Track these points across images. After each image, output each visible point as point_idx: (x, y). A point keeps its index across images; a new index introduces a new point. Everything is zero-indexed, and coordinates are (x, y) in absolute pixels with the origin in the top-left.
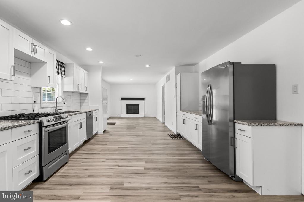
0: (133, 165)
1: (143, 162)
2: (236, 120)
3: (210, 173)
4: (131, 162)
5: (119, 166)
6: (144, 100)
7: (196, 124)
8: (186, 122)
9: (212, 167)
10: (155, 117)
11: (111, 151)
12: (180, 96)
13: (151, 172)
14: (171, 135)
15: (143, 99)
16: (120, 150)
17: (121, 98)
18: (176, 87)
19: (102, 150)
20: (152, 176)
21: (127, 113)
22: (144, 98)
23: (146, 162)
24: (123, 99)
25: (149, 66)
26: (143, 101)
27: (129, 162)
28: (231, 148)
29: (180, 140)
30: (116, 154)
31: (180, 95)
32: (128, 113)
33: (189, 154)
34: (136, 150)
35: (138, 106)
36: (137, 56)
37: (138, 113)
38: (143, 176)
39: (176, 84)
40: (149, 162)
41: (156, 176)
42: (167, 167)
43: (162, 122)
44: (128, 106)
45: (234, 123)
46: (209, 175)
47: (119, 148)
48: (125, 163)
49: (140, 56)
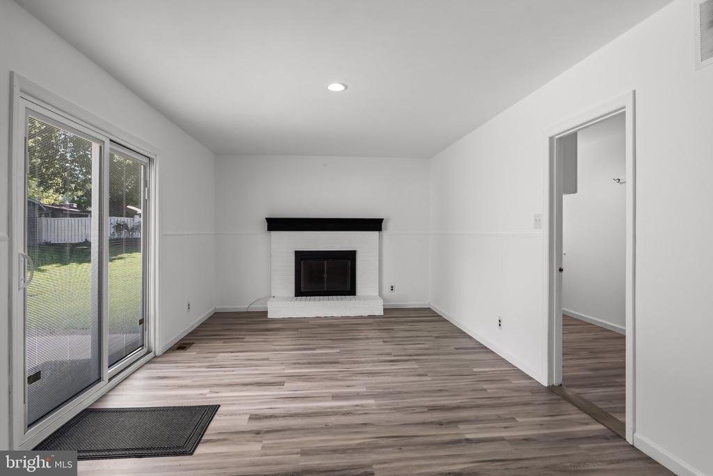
6: (380, 229)
15: (374, 225)
17: (267, 219)
21: (297, 295)
22: (382, 220)
24: (276, 224)
26: (375, 234)
32: (300, 292)
35: (351, 256)
37: (351, 291)
44: (301, 257)
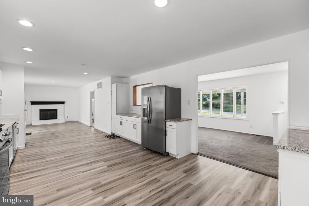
0: (94, 168)
1: (102, 162)
2: (167, 119)
3: (151, 156)
4: (91, 166)
5: (83, 172)
6: (64, 104)
7: (135, 125)
8: (123, 124)
9: (151, 152)
10: (77, 122)
11: (59, 162)
12: (116, 103)
13: (115, 167)
14: (108, 136)
16: (69, 159)
17: (31, 102)
18: (111, 95)
19: (45, 164)
20: (118, 169)
21: (40, 120)
22: (65, 102)
23: (104, 162)
24: (33, 103)
25: (87, 73)
27: (89, 166)
28: (164, 137)
29: (117, 139)
30: (67, 163)
31: (116, 101)
33: (131, 147)
34: (85, 155)
35: (56, 110)
36: (83, 65)
37: (56, 118)
38: (111, 172)
39: (111, 92)
40: (108, 161)
41: (121, 168)
42: (124, 160)
43: (90, 126)
45: (166, 122)
46: (152, 157)
47: (65, 157)
48: (86, 168)
49: (86, 65)
